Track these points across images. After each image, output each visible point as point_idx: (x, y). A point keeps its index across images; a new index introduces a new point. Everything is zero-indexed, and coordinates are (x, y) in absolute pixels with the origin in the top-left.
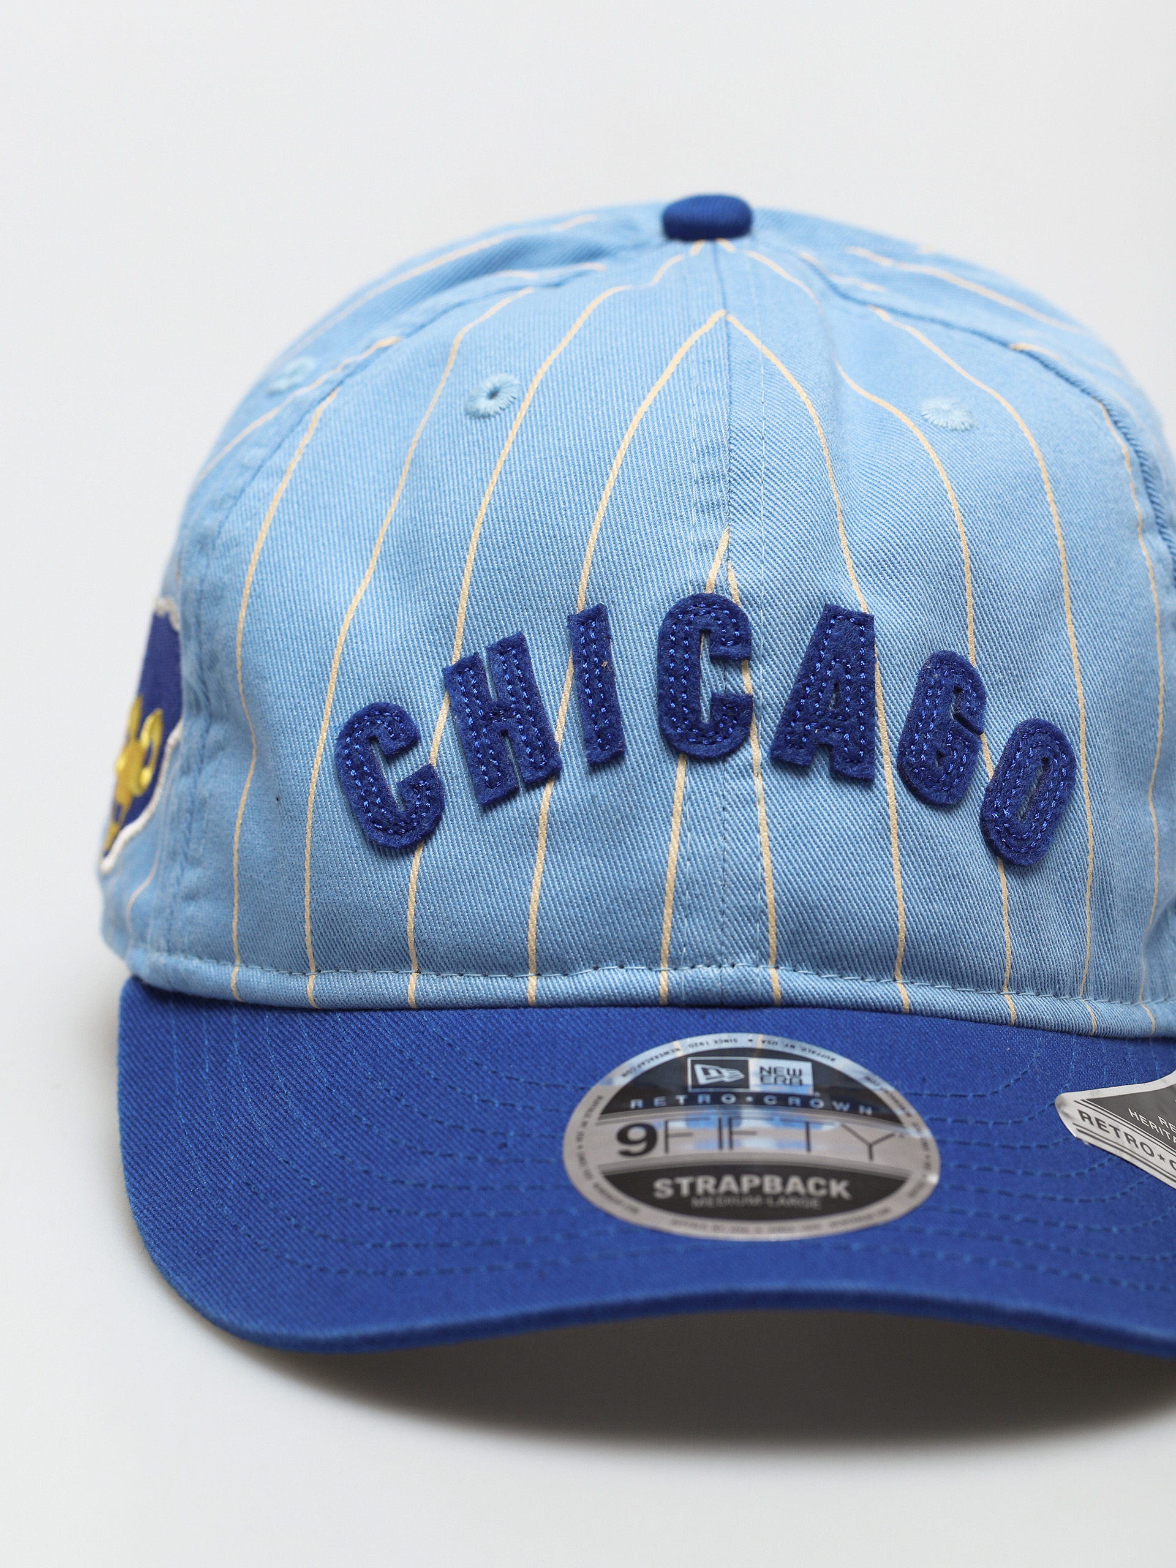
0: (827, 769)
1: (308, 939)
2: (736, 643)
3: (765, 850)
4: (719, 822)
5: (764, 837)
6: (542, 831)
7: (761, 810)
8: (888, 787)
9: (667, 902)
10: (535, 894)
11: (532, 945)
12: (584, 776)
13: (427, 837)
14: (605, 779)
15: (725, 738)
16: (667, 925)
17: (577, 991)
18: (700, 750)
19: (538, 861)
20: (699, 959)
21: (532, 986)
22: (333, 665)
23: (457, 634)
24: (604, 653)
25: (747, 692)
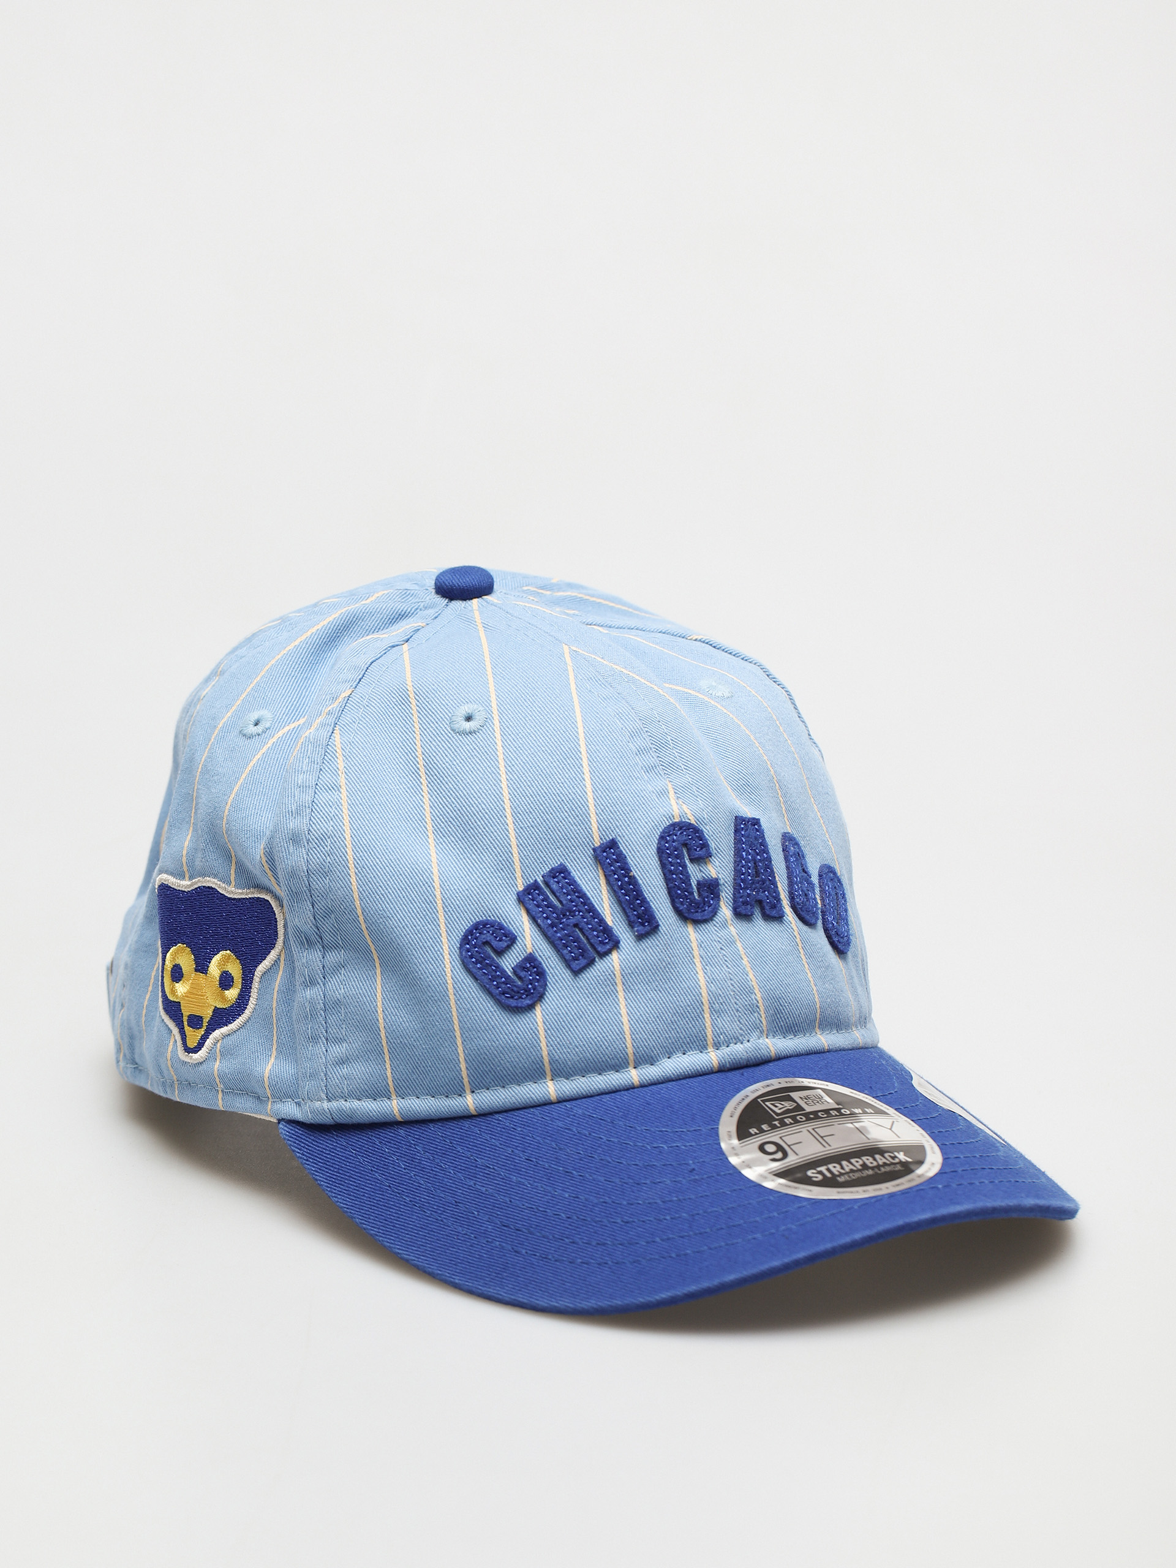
0: (760, 915)
1: (464, 1073)
2: (702, 849)
3: (748, 969)
4: (721, 957)
5: (745, 961)
6: (618, 980)
7: (739, 945)
8: (790, 919)
9: (705, 1010)
10: (625, 1019)
11: (630, 1050)
12: (634, 943)
13: (541, 997)
14: (648, 943)
15: (709, 907)
16: (708, 1024)
17: (664, 1073)
18: (698, 916)
19: (621, 1000)
20: (731, 1041)
21: (634, 1075)
22: (438, 902)
23: (516, 870)
24: (626, 868)
25: (714, 877)
